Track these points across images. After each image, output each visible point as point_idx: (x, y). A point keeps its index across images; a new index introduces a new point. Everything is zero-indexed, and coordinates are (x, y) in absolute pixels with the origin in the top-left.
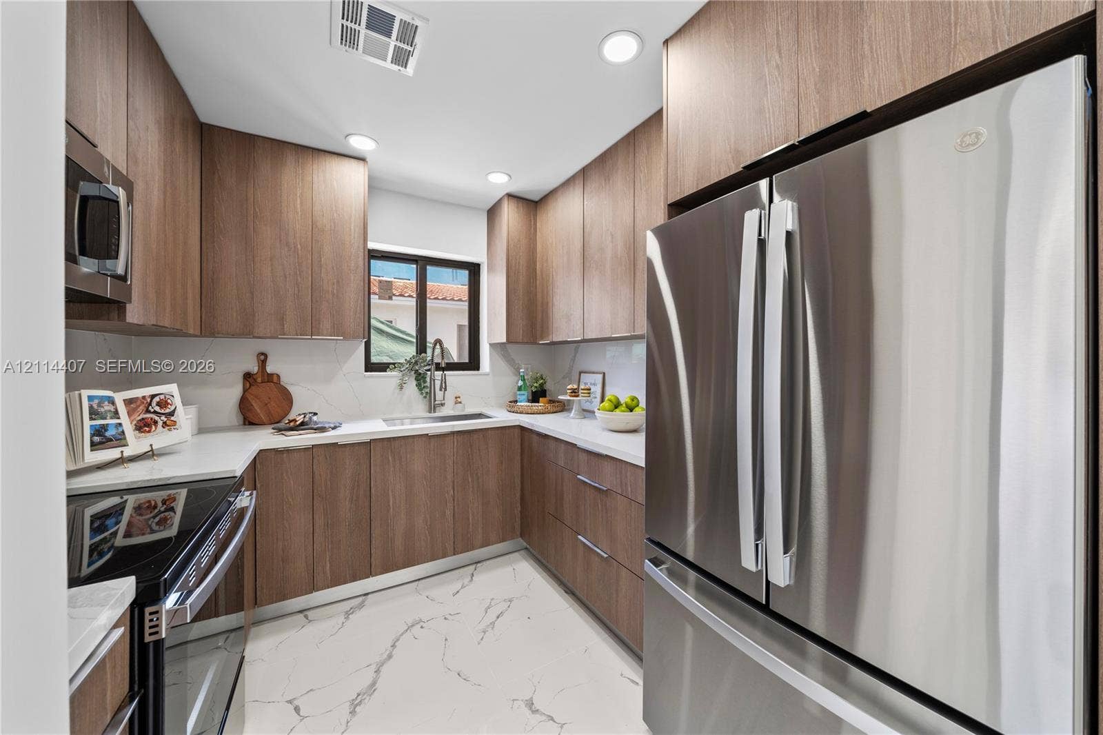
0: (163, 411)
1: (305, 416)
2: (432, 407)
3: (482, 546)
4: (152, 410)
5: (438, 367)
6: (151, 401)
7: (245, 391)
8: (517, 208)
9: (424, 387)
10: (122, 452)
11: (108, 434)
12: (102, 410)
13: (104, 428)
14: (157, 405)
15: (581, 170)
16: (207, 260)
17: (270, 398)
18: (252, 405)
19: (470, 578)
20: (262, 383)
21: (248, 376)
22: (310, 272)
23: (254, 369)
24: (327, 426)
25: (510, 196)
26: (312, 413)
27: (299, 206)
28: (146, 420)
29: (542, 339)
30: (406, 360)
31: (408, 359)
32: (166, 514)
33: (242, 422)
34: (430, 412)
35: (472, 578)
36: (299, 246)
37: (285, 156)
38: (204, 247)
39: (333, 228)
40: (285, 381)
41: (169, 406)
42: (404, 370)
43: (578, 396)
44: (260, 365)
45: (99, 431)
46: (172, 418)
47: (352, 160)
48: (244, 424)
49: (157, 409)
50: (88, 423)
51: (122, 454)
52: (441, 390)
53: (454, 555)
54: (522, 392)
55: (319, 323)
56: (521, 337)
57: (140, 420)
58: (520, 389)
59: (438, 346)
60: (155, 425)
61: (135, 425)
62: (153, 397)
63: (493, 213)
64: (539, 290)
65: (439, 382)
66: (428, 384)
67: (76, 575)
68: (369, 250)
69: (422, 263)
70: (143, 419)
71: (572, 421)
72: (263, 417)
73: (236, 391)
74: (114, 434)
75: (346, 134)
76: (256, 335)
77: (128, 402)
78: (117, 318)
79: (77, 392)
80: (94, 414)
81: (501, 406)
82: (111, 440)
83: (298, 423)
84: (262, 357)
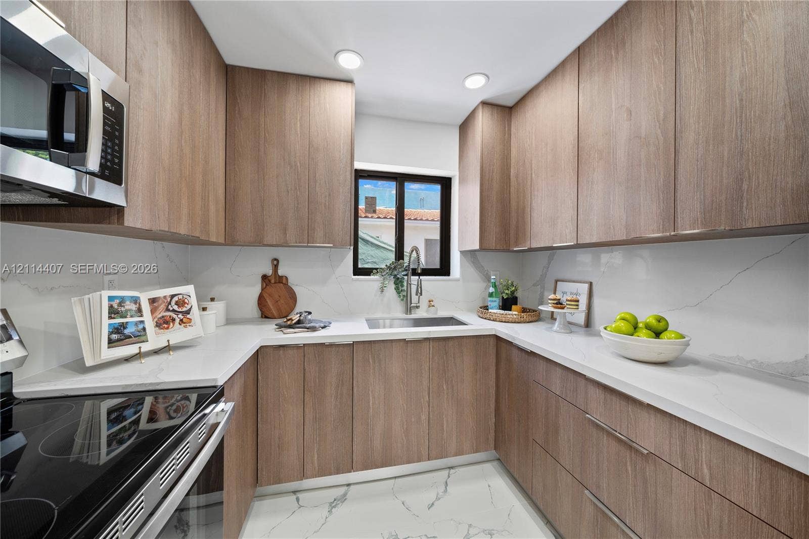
0: (180, 310)
1: (300, 316)
2: (409, 309)
3: (456, 455)
4: (171, 309)
5: (414, 272)
6: (171, 300)
7: (262, 289)
8: (492, 115)
9: (401, 291)
10: (140, 348)
11: (126, 332)
12: (123, 309)
13: (124, 326)
14: (176, 304)
15: (574, 51)
16: (230, 179)
17: (280, 297)
18: (267, 302)
19: (443, 488)
20: (275, 283)
21: (264, 277)
22: (307, 187)
23: (269, 271)
24: (317, 325)
25: (484, 103)
26: (307, 312)
27: (299, 129)
28: (165, 318)
29: (517, 246)
30: (386, 265)
31: (388, 265)
32: (183, 402)
33: (260, 316)
34: (407, 314)
35: (446, 487)
36: (298, 164)
37: (288, 86)
38: (227, 169)
39: (326, 146)
40: (292, 282)
41: (186, 305)
42: (385, 275)
43: (563, 308)
44: (274, 268)
45: (118, 330)
46: (188, 316)
47: (342, 83)
48: (262, 317)
49: (176, 307)
50: (106, 322)
51: (140, 350)
52: (417, 295)
53: (429, 460)
54: (494, 299)
55: (314, 233)
56: (494, 244)
57: (160, 318)
58: (491, 295)
59: (414, 253)
60: (172, 322)
61: (157, 322)
62: (173, 296)
63: (465, 127)
64: (513, 195)
65: (416, 287)
66: (405, 288)
67: (97, 463)
68: (356, 170)
69: (401, 179)
70: (163, 317)
71: (555, 334)
72: (275, 313)
73: (257, 290)
74: (133, 331)
75: (334, 52)
76: (265, 243)
77: (153, 301)
78: (116, 221)
79: (98, 293)
80: (113, 312)
81: (470, 310)
82: (130, 337)
83: (294, 322)
84: (275, 262)
